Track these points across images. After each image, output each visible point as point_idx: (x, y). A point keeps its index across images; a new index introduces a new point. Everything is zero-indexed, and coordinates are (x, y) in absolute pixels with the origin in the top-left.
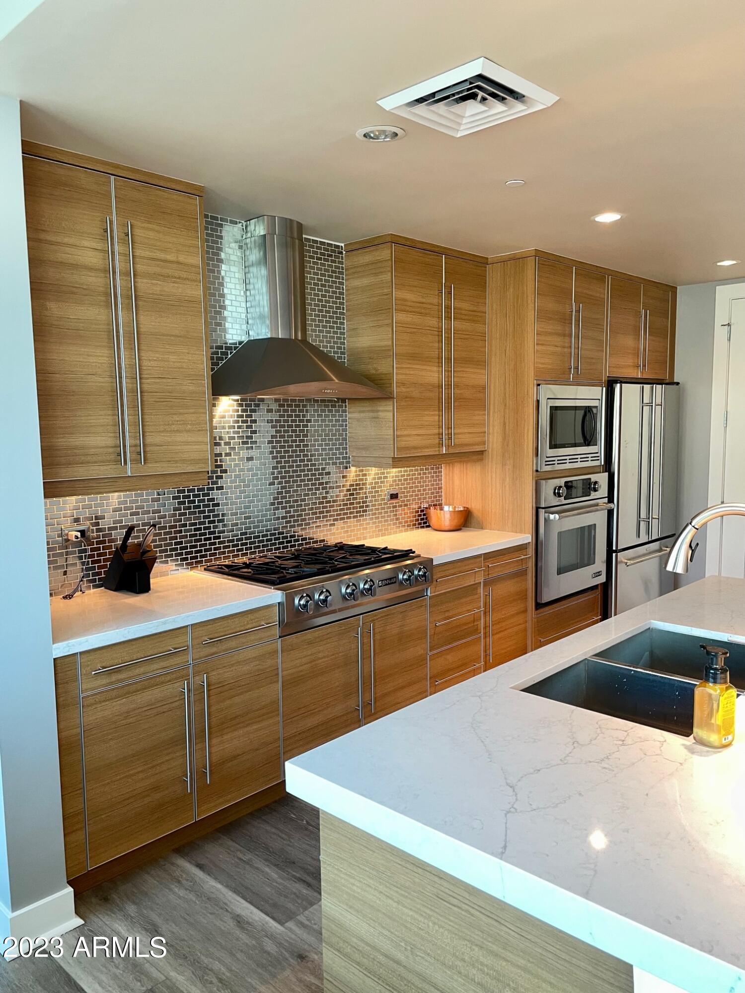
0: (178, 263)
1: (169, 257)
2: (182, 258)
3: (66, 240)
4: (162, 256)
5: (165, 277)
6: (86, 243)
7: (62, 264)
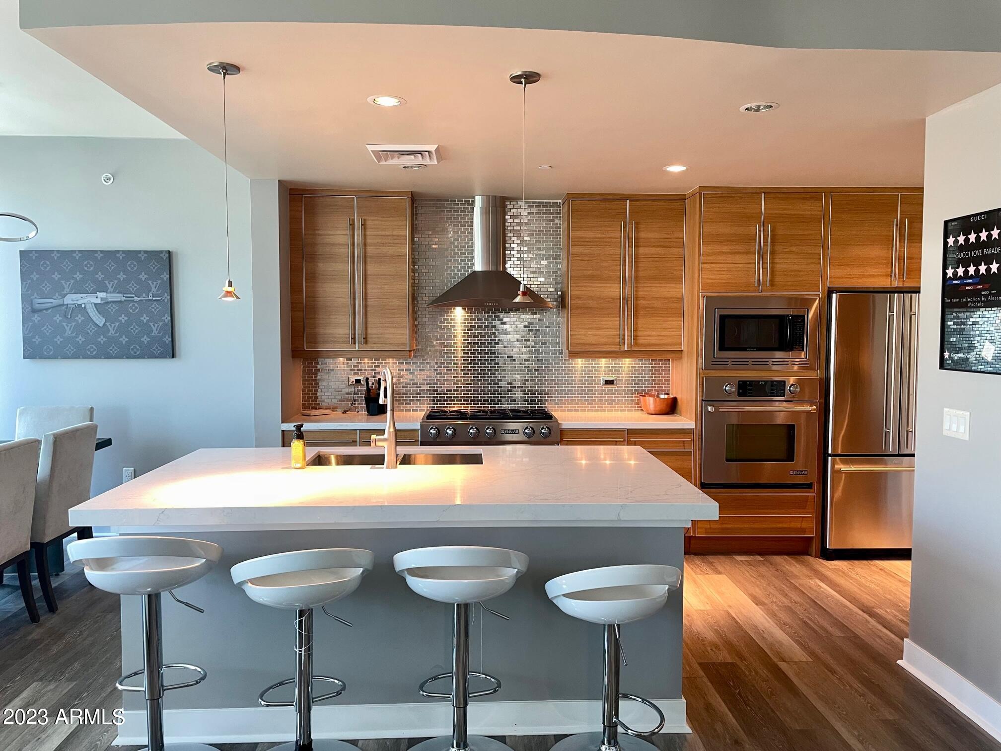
0: (393, 235)
1: (387, 233)
2: (395, 233)
3: (329, 232)
4: (383, 233)
5: (383, 244)
6: (339, 232)
7: (327, 244)
